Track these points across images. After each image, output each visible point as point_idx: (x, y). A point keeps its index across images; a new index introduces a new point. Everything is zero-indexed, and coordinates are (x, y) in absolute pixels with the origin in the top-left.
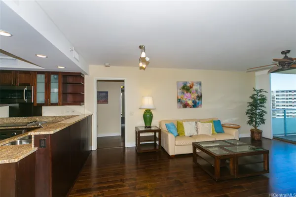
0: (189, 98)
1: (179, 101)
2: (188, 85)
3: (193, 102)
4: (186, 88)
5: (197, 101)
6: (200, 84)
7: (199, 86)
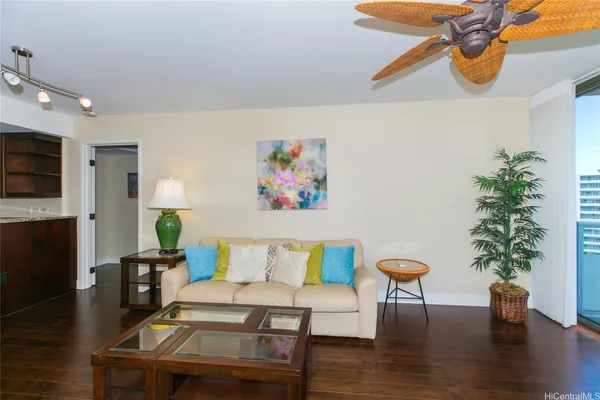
0: (289, 186)
1: (262, 190)
2: (287, 149)
3: (301, 194)
4: (282, 158)
5: (313, 192)
6: (323, 145)
7: (318, 149)
